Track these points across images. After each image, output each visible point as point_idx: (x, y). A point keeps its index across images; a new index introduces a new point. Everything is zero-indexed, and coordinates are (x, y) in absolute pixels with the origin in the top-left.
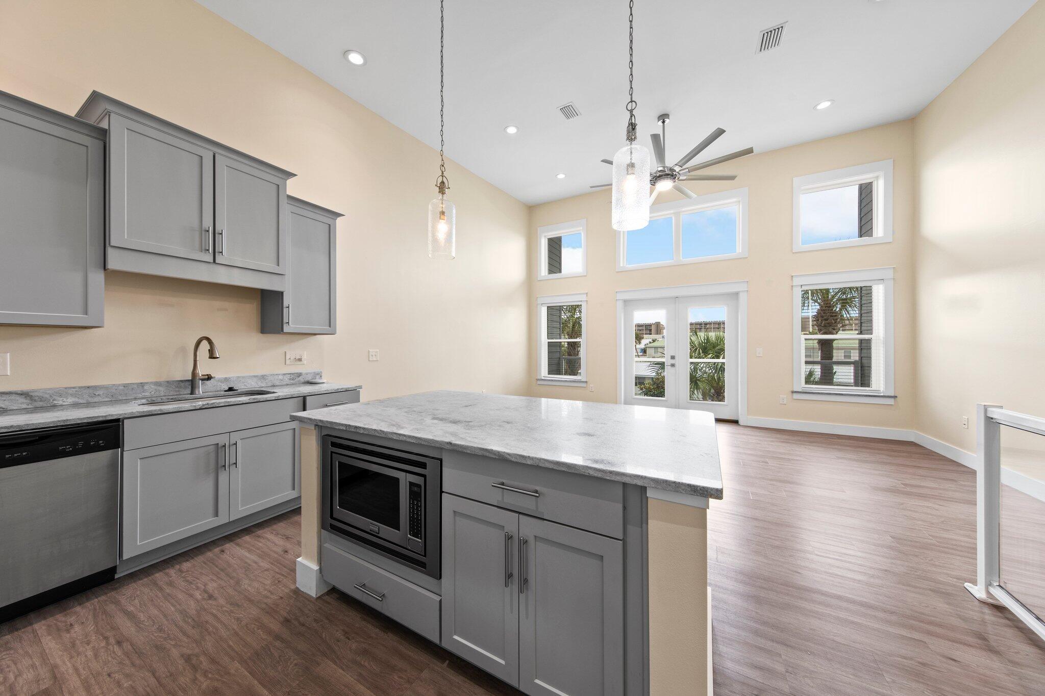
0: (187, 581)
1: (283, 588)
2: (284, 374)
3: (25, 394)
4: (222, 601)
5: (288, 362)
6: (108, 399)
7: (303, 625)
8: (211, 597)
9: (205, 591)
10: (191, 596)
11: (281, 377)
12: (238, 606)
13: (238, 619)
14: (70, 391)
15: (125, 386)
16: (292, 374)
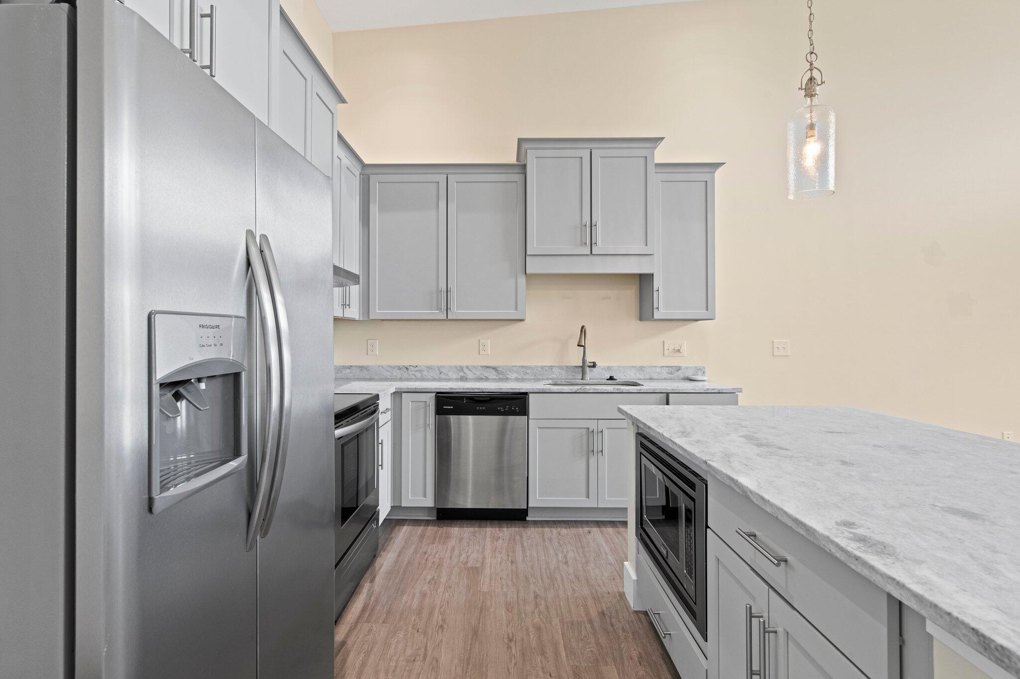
0: (559, 543)
1: (614, 586)
2: (662, 367)
3: (495, 368)
4: (571, 570)
5: (666, 353)
6: (533, 378)
7: (612, 626)
8: (566, 563)
9: (566, 557)
10: (557, 555)
11: (658, 370)
12: (579, 580)
13: (574, 590)
14: (515, 369)
15: (542, 367)
16: (671, 367)
